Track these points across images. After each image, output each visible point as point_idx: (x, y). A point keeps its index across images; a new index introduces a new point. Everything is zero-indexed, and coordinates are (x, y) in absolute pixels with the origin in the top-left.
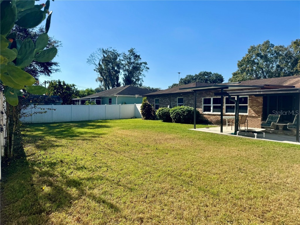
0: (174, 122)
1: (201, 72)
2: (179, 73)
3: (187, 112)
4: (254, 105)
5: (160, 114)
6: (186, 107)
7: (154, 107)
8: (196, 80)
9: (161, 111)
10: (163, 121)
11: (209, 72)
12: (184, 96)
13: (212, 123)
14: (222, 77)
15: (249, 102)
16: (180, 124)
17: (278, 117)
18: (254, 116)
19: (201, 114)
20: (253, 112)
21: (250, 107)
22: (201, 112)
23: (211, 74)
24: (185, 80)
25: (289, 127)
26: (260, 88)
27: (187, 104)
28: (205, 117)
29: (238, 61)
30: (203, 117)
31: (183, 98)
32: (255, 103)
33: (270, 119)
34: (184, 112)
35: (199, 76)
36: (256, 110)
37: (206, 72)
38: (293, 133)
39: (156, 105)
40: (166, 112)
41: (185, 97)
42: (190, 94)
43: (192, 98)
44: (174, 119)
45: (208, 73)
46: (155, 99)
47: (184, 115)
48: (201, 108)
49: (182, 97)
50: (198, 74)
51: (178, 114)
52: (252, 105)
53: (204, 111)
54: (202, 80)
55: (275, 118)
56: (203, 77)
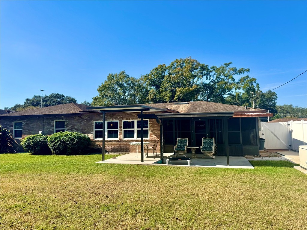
0: (54, 154)
1: (52, 94)
2: (42, 91)
3: (77, 139)
4: (155, 129)
5: (29, 143)
6: (74, 134)
7: (12, 133)
8: (47, 102)
9: (32, 139)
10: (33, 154)
11: (61, 94)
12: (65, 118)
13: (107, 152)
14: (76, 101)
15: (150, 126)
16: (65, 156)
17: (187, 141)
18: (156, 140)
19: (92, 141)
20: (154, 136)
21: (152, 132)
22: (92, 139)
23: (64, 97)
24: (33, 101)
25: (202, 151)
26: (161, 113)
27: (70, 128)
28: (97, 145)
29: (99, 87)
30: (94, 145)
31: (64, 122)
32: (156, 127)
33: (179, 142)
34: (73, 140)
35: (50, 98)
36: (158, 134)
37: (59, 95)
38: (207, 155)
39: (15, 131)
40: (40, 141)
41: (68, 120)
42: (76, 117)
43: (79, 121)
44: (54, 150)
45: (60, 96)
46: (15, 123)
47: (72, 144)
48: (92, 133)
49: (62, 120)
50: (48, 96)
51: (63, 142)
52: (153, 129)
53: (96, 137)
54: (54, 102)
55: (184, 141)
56: (55, 100)
